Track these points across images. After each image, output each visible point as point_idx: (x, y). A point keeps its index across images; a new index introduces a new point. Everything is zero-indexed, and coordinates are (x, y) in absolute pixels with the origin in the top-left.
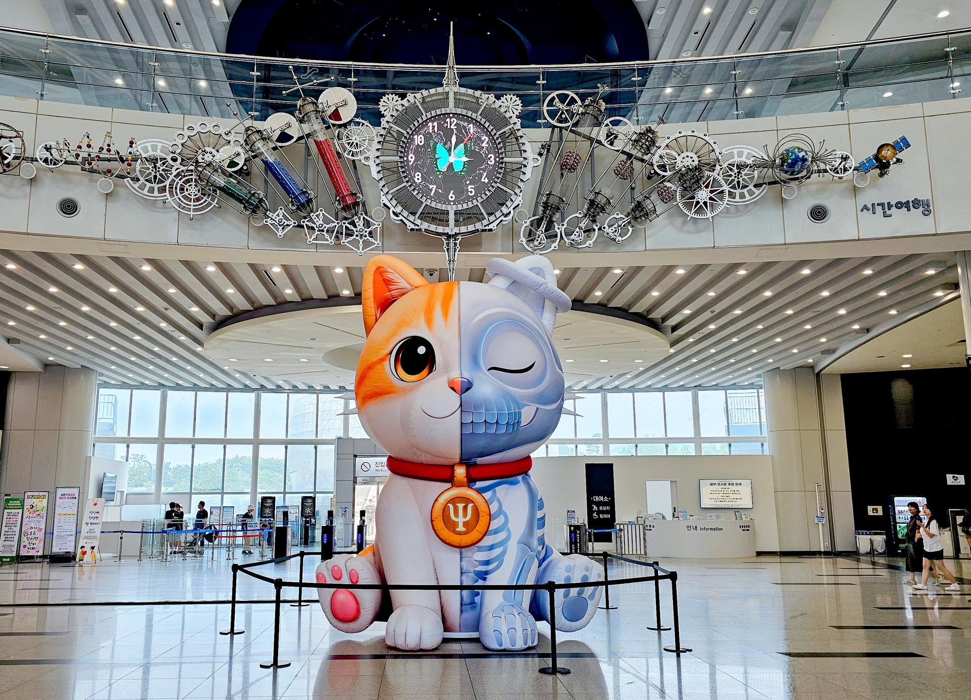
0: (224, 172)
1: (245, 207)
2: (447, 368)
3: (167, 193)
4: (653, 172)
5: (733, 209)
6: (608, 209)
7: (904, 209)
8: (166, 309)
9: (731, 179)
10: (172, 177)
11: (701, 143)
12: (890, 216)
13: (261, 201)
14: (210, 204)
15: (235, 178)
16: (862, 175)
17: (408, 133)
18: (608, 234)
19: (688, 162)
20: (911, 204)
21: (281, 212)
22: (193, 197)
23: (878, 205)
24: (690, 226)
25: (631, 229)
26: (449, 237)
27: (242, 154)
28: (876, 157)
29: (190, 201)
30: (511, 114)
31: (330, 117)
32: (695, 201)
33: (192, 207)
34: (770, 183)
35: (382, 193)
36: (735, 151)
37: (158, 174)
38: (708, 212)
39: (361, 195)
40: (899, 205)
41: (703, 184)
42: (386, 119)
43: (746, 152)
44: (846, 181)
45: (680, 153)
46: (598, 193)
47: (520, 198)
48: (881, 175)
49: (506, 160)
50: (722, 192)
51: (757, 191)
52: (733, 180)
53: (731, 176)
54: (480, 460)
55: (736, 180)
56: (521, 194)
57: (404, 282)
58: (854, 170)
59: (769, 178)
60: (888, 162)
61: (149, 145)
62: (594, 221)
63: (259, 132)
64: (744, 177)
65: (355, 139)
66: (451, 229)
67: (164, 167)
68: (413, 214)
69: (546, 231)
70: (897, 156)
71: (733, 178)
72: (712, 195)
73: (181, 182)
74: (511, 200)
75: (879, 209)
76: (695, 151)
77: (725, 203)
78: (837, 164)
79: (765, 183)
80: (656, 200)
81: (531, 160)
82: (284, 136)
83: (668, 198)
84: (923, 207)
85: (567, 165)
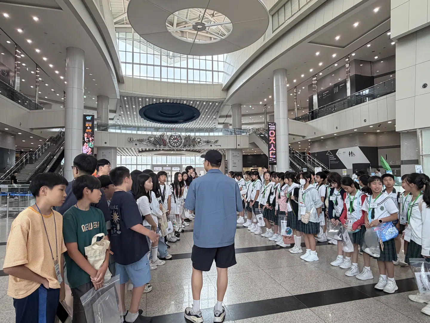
0: (152, 141)
5: (203, 145)
10: (147, 141)
18: (191, 148)
21: (158, 145)
27: (154, 139)
32: (199, 144)
36: (203, 139)
40: (218, 145)
45: (198, 139)
49: (181, 141)
52: (203, 142)
62: (189, 146)
66: (175, 148)
68: (172, 146)
69: (185, 148)
79: (206, 143)
80: (195, 144)
81: (183, 141)
82: (158, 137)
83: (197, 144)
84: (220, 146)
85: (187, 141)
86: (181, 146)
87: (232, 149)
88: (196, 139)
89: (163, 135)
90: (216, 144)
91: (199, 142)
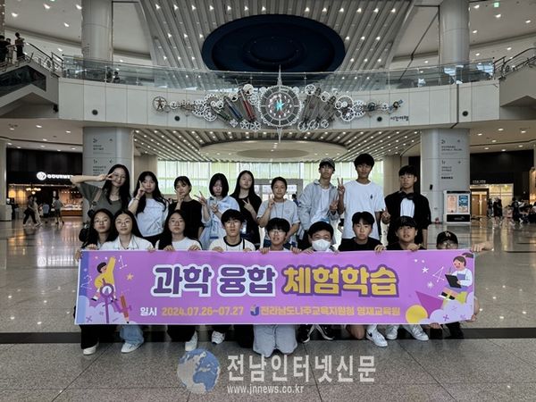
1: (224, 119)
3: (203, 115)
4: (335, 108)
5: (356, 119)
6: (322, 119)
12: (398, 120)
13: (229, 118)
14: (214, 118)
17: (268, 99)
19: (344, 106)
20: (403, 117)
21: (234, 121)
22: (210, 116)
24: (345, 123)
25: (328, 124)
26: (279, 128)
27: (223, 104)
28: (394, 105)
32: (346, 116)
33: (210, 119)
34: (366, 111)
35: (261, 116)
36: (358, 102)
37: (200, 109)
38: (349, 119)
39: (256, 116)
40: (400, 118)
41: (348, 111)
45: (343, 102)
46: (319, 115)
47: (298, 117)
49: (294, 106)
51: (363, 113)
53: (356, 109)
58: (388, 108)
60: (397, 106)
63: (228, 98)
64: (359, 109)
65: (253, 99)
67: (202, 107)
68: (270, 121)
72: (350, 114)
73: (207, 112)
75: (395, 119)
76: (347, 101)
77: (354, 116)
80: (335, 117)
81: (301, 106)
82: (234, 99)
83: (338, 115)
84: (407, 118)
85: (311, 107)
86: (295, 120)
87: (441, 129)
88: (337, 102)
89: (248, 92)
90: (393, 115)
91: (345, 110)
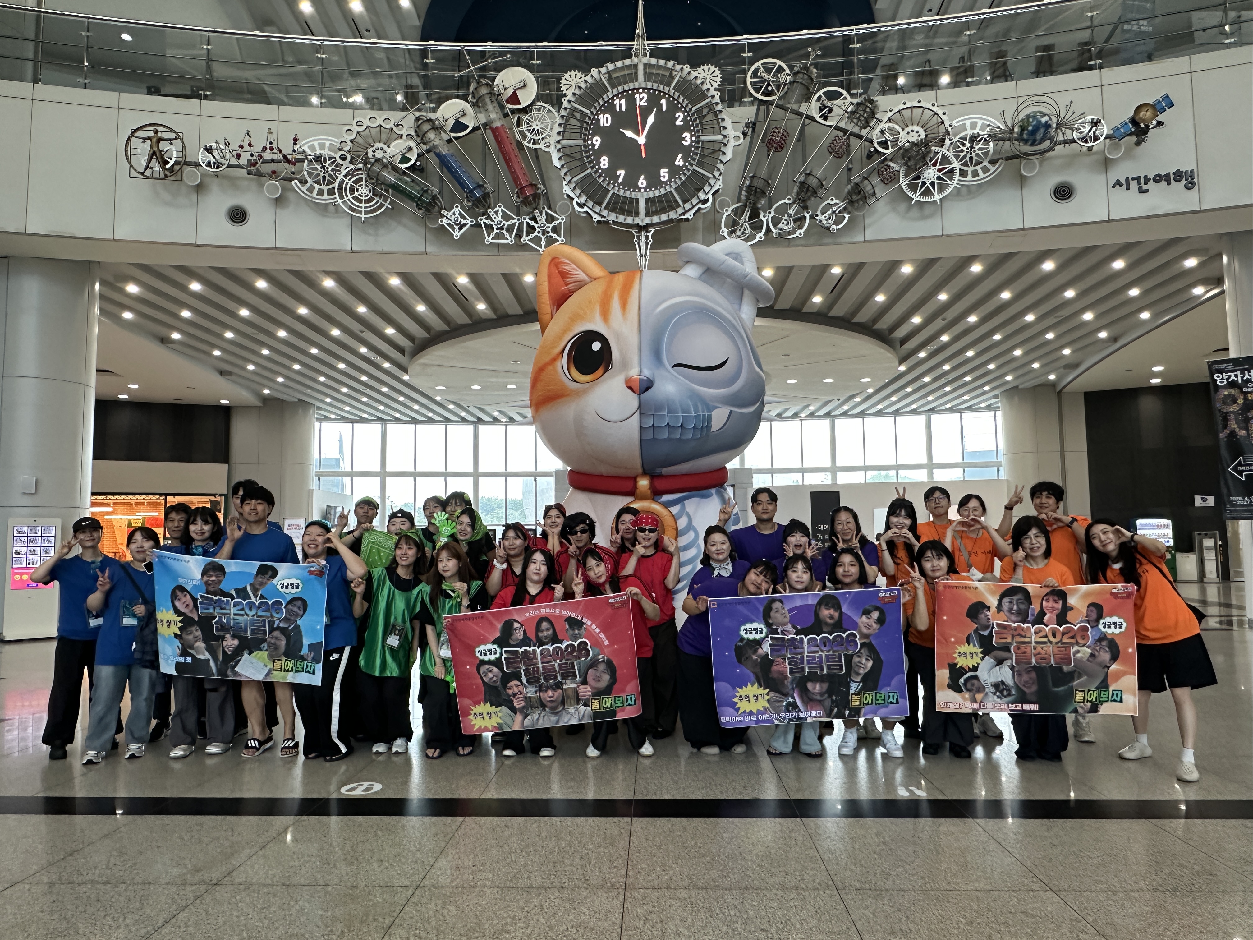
0: (395, 169)
1: (418, 205)
2: (625, 365)
3: (337, 195)
4: (872, 149)
5: (964, 191)
6: (822, 193)
7: (1164, 183)
8: (362, 332)
9: (962, 155)
10: (341, 177)
11: (928, 113)
12: (1147, 191)
13: (434, 198)
14: (381, 206)
15: (409, 176)
16: (1116, 144)
17: (592, 113)
18: (821, 221)
19: (914, 138)
20: (1172, 177)
21: (457, 210)
22: (363, 198)
23: (1133, 179)
24: (915, 212)
25: (847, 216)
26: (640, 228)
27: (415, 150)
28: (1134, 121)
29: (361, 203)
30: (709, 86)
31: (508, 101)
32: (921, 181)
33: (363, 209)
34: (1008, 159)
35: (565, 183)
36: (968, 123)
37: (326, 175)
38: (936, 194)
39: (542, 187)
40: (1158, 179)
41: (931, 161)
42: (567, 99)
43: (980, 123)
44: (1096, 153)
45: (904, 127)
46: (809, 174)
47: (720, 182)
48: (1138, 144)
49: (703, 138)
50: (952, 171)
51: (992, 168)
52: (965, 156)
53: (962, 151)
54: (665, 471)
55: (969, 155)
56: (721, 178)
57: (582, 273)
58: (1105, 138)
59: (1006, 151)
60: (1147, 127)
61: (316, 144)
62: (805, 208)
63: (430, 120)
64: (977, 152)
65: (536, 125)
66: (642, 220)
67: (333, 167)
68: (600, 204)
69: (750, 219)
70: (1158, 118)
71: (964, 153)
72: (940, 174)
73: (350, 182)
74: (710, 184)
75: (1134, 185)
76: (921, 124)
77: (956, 182)
78: (1086, 131)
79: (1002, 159)
81: (731, 139)
82: (459, 125)
84: (1186, 178)
85: (773, 144)
86: (706, 193)
88: (880, 126)
